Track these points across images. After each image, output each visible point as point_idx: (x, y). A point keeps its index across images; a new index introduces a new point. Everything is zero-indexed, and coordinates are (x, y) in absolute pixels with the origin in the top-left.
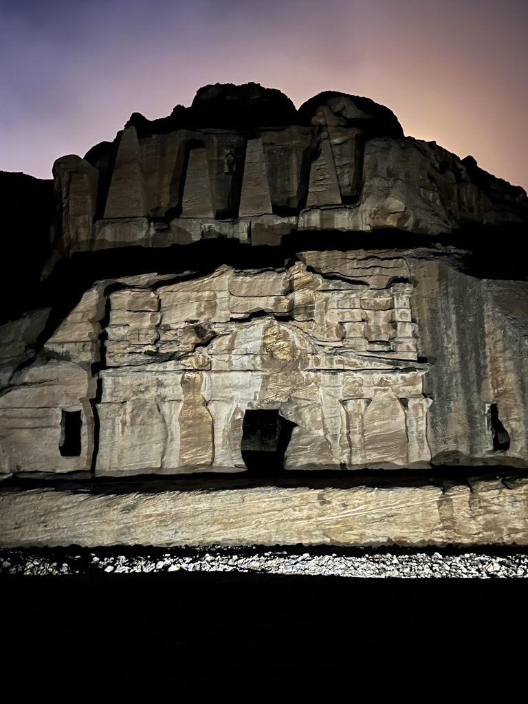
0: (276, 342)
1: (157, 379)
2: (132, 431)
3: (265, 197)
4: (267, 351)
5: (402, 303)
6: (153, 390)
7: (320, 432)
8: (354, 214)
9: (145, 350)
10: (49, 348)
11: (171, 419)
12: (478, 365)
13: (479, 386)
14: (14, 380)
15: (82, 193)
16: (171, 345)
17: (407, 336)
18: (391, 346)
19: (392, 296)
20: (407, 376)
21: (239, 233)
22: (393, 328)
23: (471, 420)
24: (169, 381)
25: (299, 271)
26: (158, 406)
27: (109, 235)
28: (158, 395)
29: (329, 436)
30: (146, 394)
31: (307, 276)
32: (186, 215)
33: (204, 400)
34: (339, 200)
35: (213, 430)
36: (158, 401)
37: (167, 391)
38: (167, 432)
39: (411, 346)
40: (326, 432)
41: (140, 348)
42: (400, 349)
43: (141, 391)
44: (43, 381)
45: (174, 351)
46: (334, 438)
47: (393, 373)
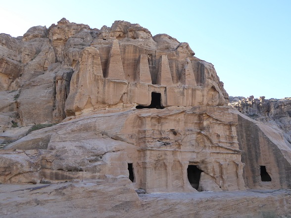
0: (200, 140)
1: (165, 152)
2: (156, 173)
3: (170, 78)
4: (197, 143)
5: (234, 129)
6: (163, 156)
7: (212, 175)
8: (202, 91)
9: (157, 140)
10: (119, 136)
11: (169, 168)
12: (256, 152)
13: (257, 160)
14: (109, 150)
15: (99, 65)
16: (167, 139)
17: (236, 141)
18: (232, 144)
19: (231, 126)
20: (237, 155)
21: (162, 91)
22: (232, 138)
23: (253, 171)
24: (168, 153)
25: (206, 114)
26: (164, 163)
27: (112, 85)
28: (165, 159)
29: (215, 176)
30: (161, 158)
31: (208, 116)
32: (142, 81)
33: (179, 161)
34: (196, 84)
35: (182, 173)
36: (165, 161)
37: (168, 157)
38: (167, 174)
39: (238, 145)
40: (214, 174)
41: (155, 139)
42: (235, 145)
43: (159, 157)
44: (119, 150)
45: (168, 141)
46: (217, 177)
47: (234, 154)
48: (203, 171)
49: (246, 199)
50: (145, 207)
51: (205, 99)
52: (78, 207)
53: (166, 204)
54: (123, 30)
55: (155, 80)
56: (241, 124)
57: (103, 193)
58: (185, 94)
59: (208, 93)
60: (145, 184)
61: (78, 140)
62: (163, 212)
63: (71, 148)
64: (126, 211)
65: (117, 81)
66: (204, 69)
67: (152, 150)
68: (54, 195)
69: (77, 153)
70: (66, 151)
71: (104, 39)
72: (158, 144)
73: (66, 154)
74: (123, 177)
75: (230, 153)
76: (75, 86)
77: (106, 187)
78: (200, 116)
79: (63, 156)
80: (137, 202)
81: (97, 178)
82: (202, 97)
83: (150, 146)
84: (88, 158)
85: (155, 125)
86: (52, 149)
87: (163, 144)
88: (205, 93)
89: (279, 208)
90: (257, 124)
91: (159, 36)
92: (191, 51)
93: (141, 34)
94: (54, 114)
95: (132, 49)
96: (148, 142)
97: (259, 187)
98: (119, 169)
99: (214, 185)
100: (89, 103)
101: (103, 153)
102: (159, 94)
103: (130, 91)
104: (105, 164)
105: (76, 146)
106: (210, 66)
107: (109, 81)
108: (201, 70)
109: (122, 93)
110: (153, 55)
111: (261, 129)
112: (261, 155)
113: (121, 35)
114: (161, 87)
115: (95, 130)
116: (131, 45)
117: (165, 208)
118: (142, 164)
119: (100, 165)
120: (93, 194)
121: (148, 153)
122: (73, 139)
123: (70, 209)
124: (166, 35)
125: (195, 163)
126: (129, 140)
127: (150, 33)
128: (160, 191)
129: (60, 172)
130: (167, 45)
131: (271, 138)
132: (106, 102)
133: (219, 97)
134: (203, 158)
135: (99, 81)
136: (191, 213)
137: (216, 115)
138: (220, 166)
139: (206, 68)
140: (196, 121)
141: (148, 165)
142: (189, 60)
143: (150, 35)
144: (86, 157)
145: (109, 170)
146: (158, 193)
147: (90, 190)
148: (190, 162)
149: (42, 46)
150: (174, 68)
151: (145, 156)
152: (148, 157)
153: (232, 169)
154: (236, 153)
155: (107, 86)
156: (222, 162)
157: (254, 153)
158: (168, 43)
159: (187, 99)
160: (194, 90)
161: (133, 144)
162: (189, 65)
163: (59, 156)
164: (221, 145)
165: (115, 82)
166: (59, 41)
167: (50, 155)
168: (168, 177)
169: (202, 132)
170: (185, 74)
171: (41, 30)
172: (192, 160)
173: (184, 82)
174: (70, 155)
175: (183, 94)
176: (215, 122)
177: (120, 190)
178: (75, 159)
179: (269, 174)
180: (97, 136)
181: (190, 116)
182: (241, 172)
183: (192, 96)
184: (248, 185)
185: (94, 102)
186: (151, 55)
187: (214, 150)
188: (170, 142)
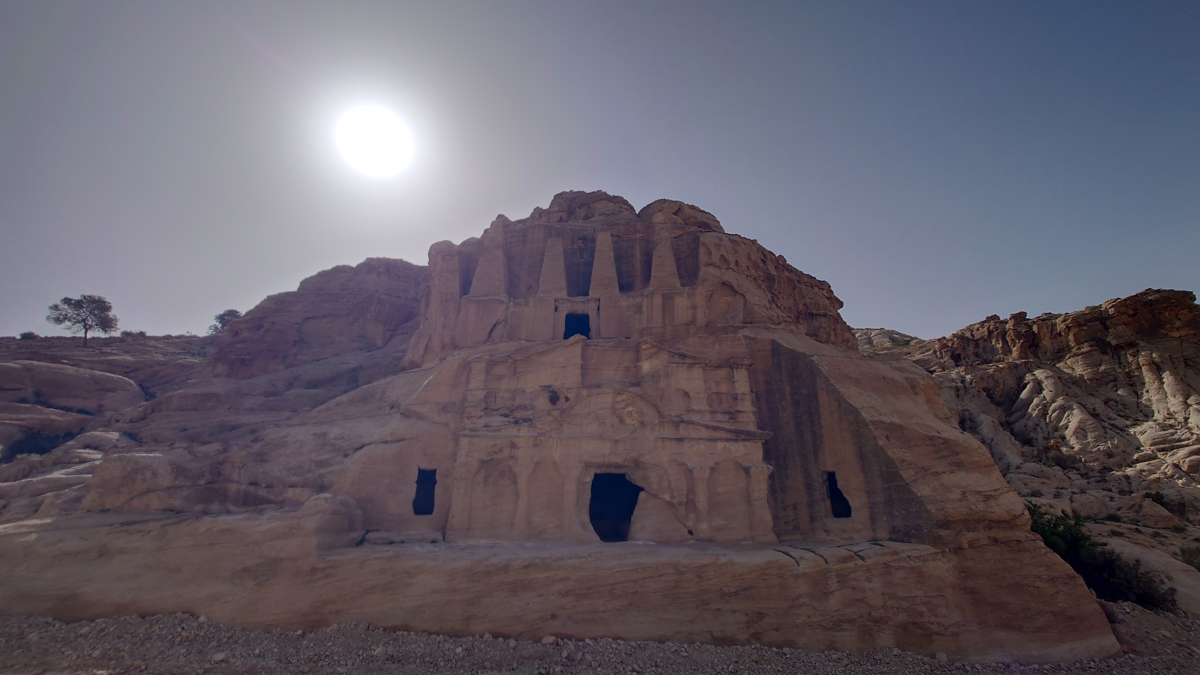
0: (625, 408)
1: (511, 440)
3: (613, 279)
4: (617, 417)
5: (741, 376)
6: (507, 452)
7: (667, 497)
8: (691, 297)
9: (499, 412)
10: (412, 408)
11: (523, 480)
12: (814, 433)
13: (816, 454)
14: (376, 438)
16: (527, 409)
17: (747, 406)
18: (733, 415)
19: (732, 369)
20: (748, 444)
21: (590, 309)
22: (735, 398)
23: (809, 488)
24: (521, 443)
26: (510, 467)
27: (473, 309)
28: (512, 457)
29: (675, 501)
30: (499, 456)
31: (654, 347)
32: (542, 292)
33: (555, 463)
34: (679, 284)
35: (563, 492)
36: (511, 462)
37: (520, 453)
38: (516, 494)
39: (751, 415)
40: (672, 497)
41: (496, 410)
42: (741, 418)
43: (495, 452)
44: (403, 440)
45: (529, 414)
46: (680, 504)
47: (736, 440)
48: (642, 489)
50: (318, 575)
51: (700, 315)
53: (383, 571)
58: (645, 308)
59: (708, 299)
60: (448, 518)
63: (301, 438)
64: (259, 584)
65: (486, 298)
66: (698, 247)
67: (473, 436)
69: (303, 448)
70: (284, 445)
72: (498, 421)
73: (281, 450)
79: (271, 455)
82: (690, 311)
83: (472, 426)
85: (500, 378)
87: (512, 420)
88: (699, 300)
90: (815, 358)
93: (600, 206)
96: (469, 417)
97: (822, 535)
99: (670, 525)
101: (358, 446)
103: (512, 317)
107: (471, 301)
111: (824, 369)
112: (825, 439)
114: (589, 301)
115: (380, 399)
119: (334, 473)
121: (464, 442)
122: (323, 421)
124: (663, 202)
125: (609, 466)
126: (435, 417)
133: (745, 307)
134: (634, 454)
135: (450, 304)
136: (455, 598)
137: (689, 344)
138: (688, 472)
139: (704, 244)
140: (624, 364)
141: (458, 472)
142: (665, 233)
150: (638, 258)
151: (457, 450)
152: (463, 452)
154: (743, 436)
155: (463, 311)
156: (693, 462)
157: (808, 437)
159: (650, 317)
160: (668, 298)
163: (264, 454)
164: (686, 418)
165: (480, 302)
174: (287, 452)
175: (639, 309)
176: (676, 359)
178: (291, 459)
179: (846, 496)
180: (376, 413)
182: (760, 488)
183: (664, 310)
186: (584, 239)
187: (669, 432)
188: (531, 417)
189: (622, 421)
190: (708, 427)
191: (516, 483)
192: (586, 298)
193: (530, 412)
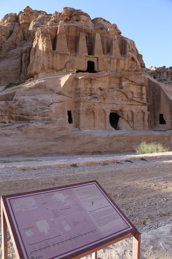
0: (119, 95)
1: (93, 103)
2: (87, 117)
3: (101, 51)
5: (144, 88)
6: (92, 106)
7: (126, 119)
8: (124, 60)
9: (88, 95)
10: (62, 92)
11: (97, 115)
12: (158, 105)
13: (158, 109)
14: (54, 101)
15: (49, 41)
16: (96, 94)
17: (145, 96)
18: (142, 98)
19: (142, 86)
20: (145, 106)
21: (95, 60)
22: (142, 94)
23: (155, 117)
24: (96, 104)
25: (124, 77)
26: (93, 111)
27: (58, 56)
28: (93, 108)
29: (129, 120)
30: (91, 108)
31: (126, 78)
32: (81, 53)
33: (104, 110)
34: (120, 56)
35: (105, 118)
36: (93, 109)
37: (96, 107)
38: (95, 118)
39: (146, 99)
40: (128, 119)
41: (87, 94)
42: (144, 100)
43: (90, 107)
44: (61, 102)
45: (96, 96)
46: (130, 121)
47: (143, 105)
48: (120, 117)
49: (146, 135)
50: (76, 139)
51: (126, 67)
52: (31, 139)
53: (90, 138)
54: (69, 15)
55: (91, 52)
56: (150, 85)
57: (48, 130)
58: (112, 62)
59: (128, 62)
60: (79, 124)
61: (34, 95)
62: (88, 143)
63: (29, 100)
64: (63, 142)
65: (63, 53)
66: (126, 44)
67: (84, 102)
68: (16, 130)
69: (32, 104)
70: (25, 102)
71: (55, 22)
72: (89, 97)
73: (25, 104)
74: (62, 120)
75: (140, 105)
76: (34, 57)
77: (50, 126)
78: (120, 78)
79: (23, 106)
80: (70, 136)
81: (46, 120)
82: (124, 65)
83: (83, 99)
84: (39, 107)
85: (87, 84)
86: (16, 101)
87: (93, 97)
88: (126, 62)
89: (167, 141)
90: (160, 85)
91: (96, 19)
92: (119, 30)
93: (83, 17)
94: (21, 77)
95: (74, 29)
96: (82, 96)
98: (61, 114)
99: (128, 126)
100: (43, 68)
101: (50, 104)
102: (93, 63)
103: (72, 60)
104: (51, 111)
105: (32, 99)
106: (131, 42)
107: (57, 53)
108: (124, 45)
109: (66, 61)
110: (90, 33)
111: (163, 89)
112: (161, 106)
113: (68, 18)
114: (95, 57)
115: (45, 88)
116: (74, 26)
117: (89, 140)
118: (77, 111)
119: (47, 112)
120: (41, 130)
121: (82, 103)
122: (30, 94)
123: (26, 139)
124: (101, 19)
125: (114, 111)
126: (68, 95)
127: (89, 16)
128: (89, 129)
129: (22, 116)
130: (101, 26)
131: (168, 95)
132: (55, 68)
133: (136, 65)
134: (121, 108)
135: (50, 53)
136: (107, 143)
137: (132, 78)
138: (132, 113)
139: (128, 44)
140: (117, 82)
141: (81, 112)
142: (116, 37)
143: (89, 18)
144: (39, 106)
145: (54, 115)
146: (88, 130)
147: (39, 128)
148: (111, 110)
149: (14, 28)
150: (105, 43)
151: (79, 106)
152: (81, 106)
153: (140, 116)
154: (144, 105)
155: (55, 56)
156: (134, 111)
157: (156, 105)
158: (103, 25)
159: (113, 66)
160: (118, 60)
161: (71, 98)
162: (115, 41)
163: (21, 105)
164: (134, 99)
165: (60, 54)
166: (25, 25)
167: (14, 105)
168: (96, 120)
169: (121, 90)
170: (112, 48)
171: (13, 16)
172: (113, 109)
173: (111, 54)
174: (28, 105)
175: (110, 62)
176: (131, 83)
177: (59, 128)
178: (31, 107)
179: (165, 120)
180: (47, 92)
181: (113, 78)
182: (146, 117)
183: (117, 64)
184: (150, 126)
185: (46, 68)
186: (88, 33)
187: (129, 103)
188: (97, 97)
189: (118, 99)
190: (137, 102)
191: (94, 115)
192: (94, 56)
193: (96, 95)
